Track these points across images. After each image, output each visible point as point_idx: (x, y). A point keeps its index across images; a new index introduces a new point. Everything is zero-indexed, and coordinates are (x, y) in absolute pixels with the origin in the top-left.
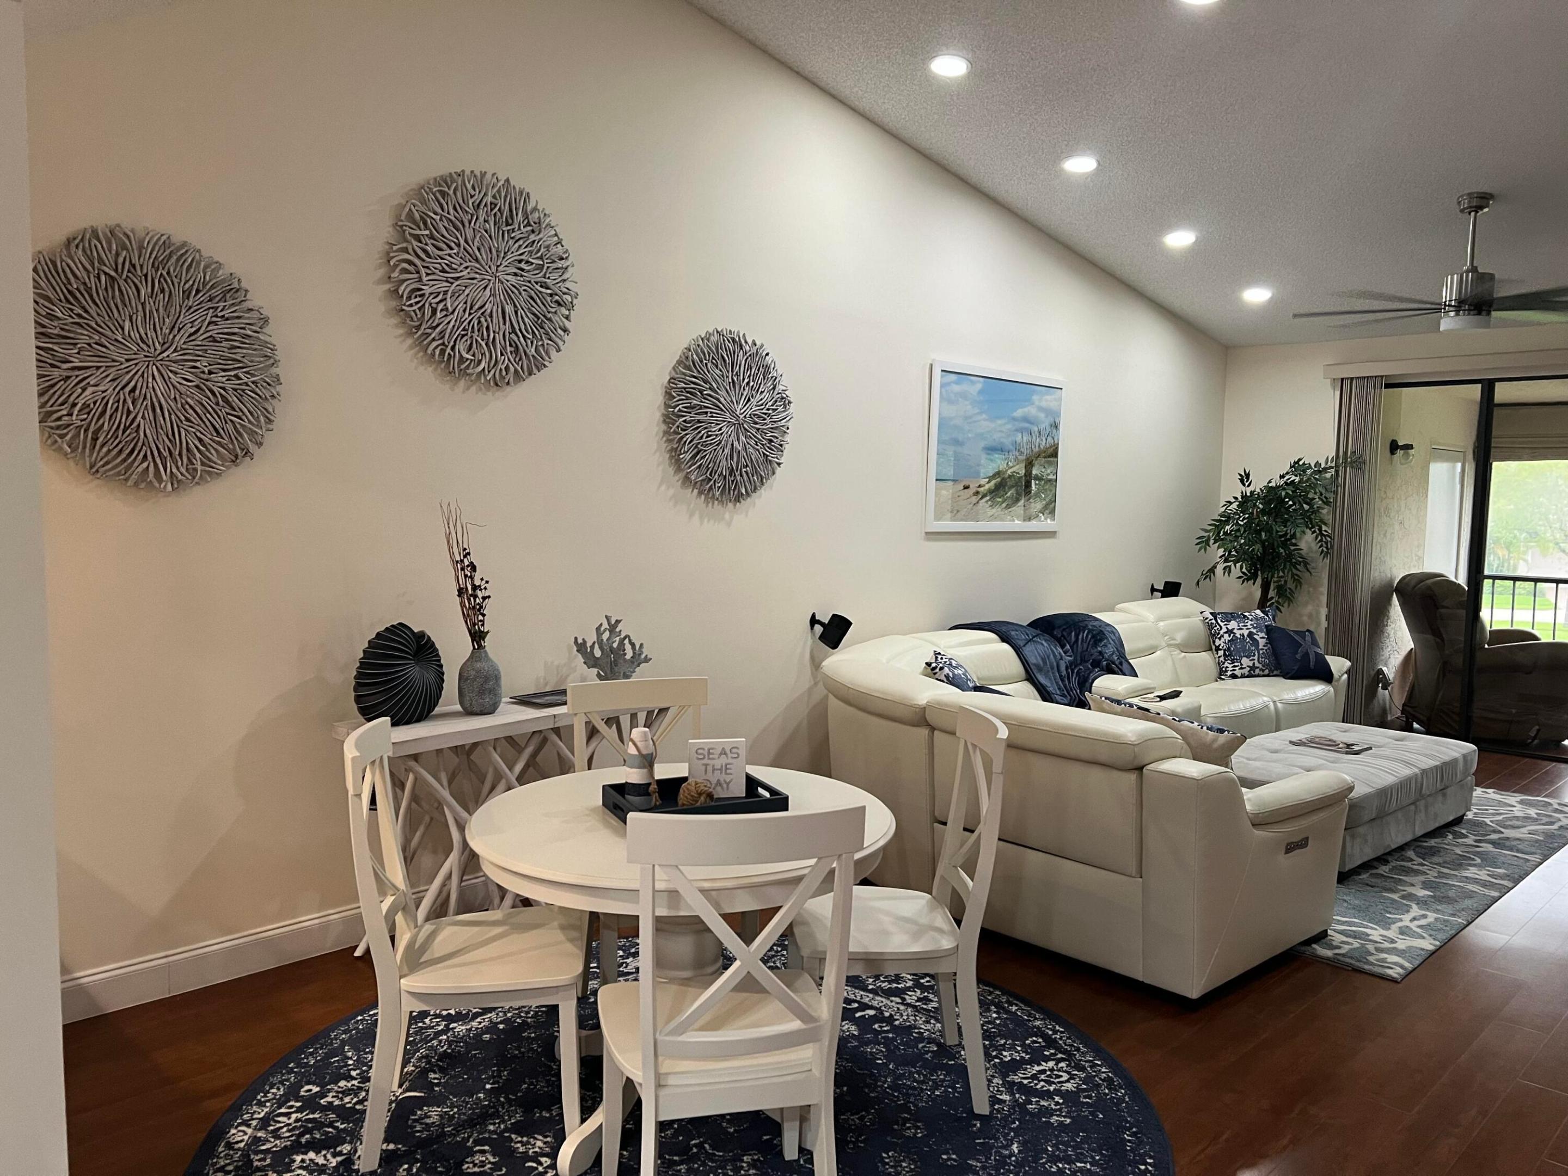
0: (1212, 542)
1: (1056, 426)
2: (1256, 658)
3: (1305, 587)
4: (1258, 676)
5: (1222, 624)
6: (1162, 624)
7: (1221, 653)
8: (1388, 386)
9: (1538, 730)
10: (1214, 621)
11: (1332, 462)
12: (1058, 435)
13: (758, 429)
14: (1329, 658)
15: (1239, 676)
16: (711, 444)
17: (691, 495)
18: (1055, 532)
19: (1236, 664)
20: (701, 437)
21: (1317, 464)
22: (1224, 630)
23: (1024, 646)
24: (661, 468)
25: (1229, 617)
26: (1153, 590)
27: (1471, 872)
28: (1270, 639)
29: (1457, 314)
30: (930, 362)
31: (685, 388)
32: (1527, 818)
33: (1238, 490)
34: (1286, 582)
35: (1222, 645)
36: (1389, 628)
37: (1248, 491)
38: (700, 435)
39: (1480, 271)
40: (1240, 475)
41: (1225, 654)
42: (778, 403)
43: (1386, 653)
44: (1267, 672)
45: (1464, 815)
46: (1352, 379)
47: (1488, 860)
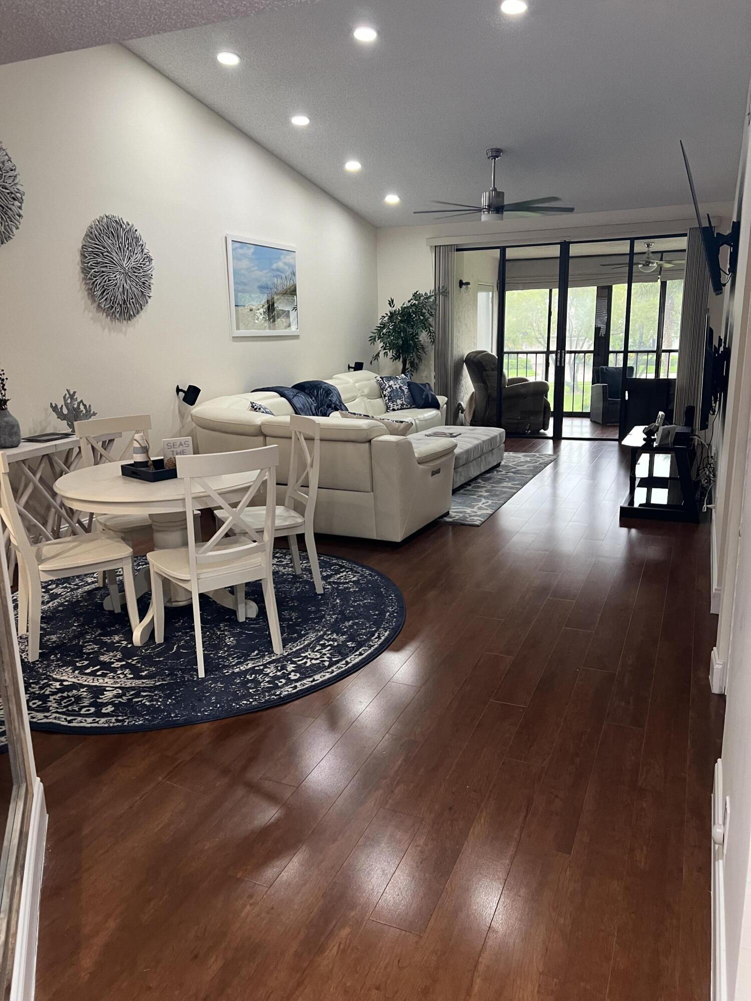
0: (377, 339)
1: (294, 274)
2: (403, 399)
3: (423, 361)
4: (405, 409)
5: (386, 383)
6: (357, 384)
7: (387, 398)
8: (458, 250)
9: (530, 426)
10: (382, 382)
11: (433, 292)
12: (296, 280)
13: (136, 276)
14: (437, 396)
15: (396, 409)
16: (111, 285)
17: (102, 316)
18: (299, 336)
19: (394, 403)
20: (105, 282)
21: (426, 294)
22: (387, 386)
23: (293, 398)
24: (83, 301)
25: (389, 379)
26: (349, 367)
27: (505, 484)
28: (410, 389)
29: (489, 213)
30: (225, 236)
31: (92, 252)
32: (527, 462)
33: (388, 310)
34: (414, 359)
35: (387, 394)
36: (463, 381)
37: (394, 309)
38: (105, 280)
39: (498, 190)
40: (389, 301)
41: (389, 399)
42: (145, 260)
43: (462, 394)
44: (409, 406)
45: (500, 463)
46: (440, 246)
47: (511, 479)
